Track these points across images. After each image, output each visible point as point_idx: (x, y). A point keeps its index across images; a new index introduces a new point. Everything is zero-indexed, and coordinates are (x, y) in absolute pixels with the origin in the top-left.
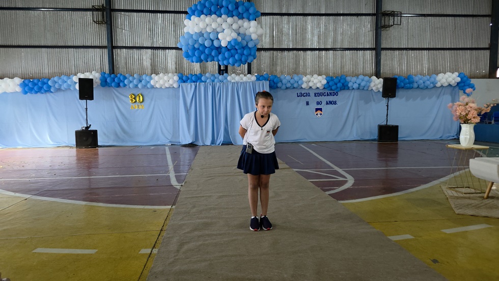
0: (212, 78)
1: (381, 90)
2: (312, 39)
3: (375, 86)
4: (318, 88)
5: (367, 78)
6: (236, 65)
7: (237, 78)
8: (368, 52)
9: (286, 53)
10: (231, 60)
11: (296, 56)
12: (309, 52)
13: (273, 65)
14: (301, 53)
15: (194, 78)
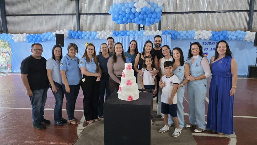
0: (134, 33)
2: (203, 5)
4: (205, 39)
7: (150, 33)
9: (185, 15)
11: (191, 17)
12: (200, 14)
13: (175, 23)
14: (195, 14)
15: (122, 33)
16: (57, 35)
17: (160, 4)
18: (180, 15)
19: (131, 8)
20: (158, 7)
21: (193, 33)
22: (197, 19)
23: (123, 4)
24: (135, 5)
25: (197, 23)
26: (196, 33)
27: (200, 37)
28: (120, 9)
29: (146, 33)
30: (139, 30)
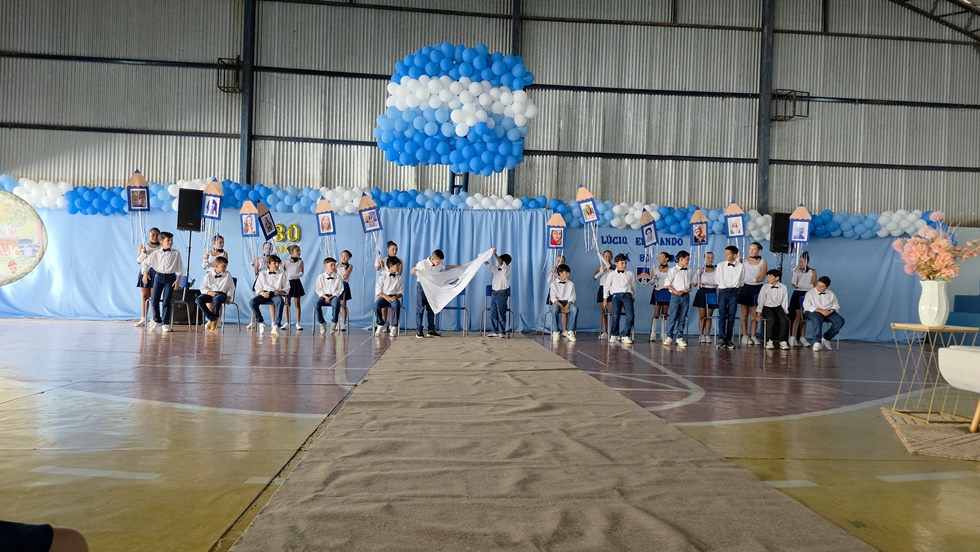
0: (437, 199)
1: (768, 237)
3: (755, 229)
6: (483, 172)
7: (485, 202)
8: (743, 166)
9: (583, 161)
10: (473, 163)
11: (602, 168)
12: (627, 162)
13: (557, 182)
14: (613, 162)
15: (401, 198)
16: (183, 192)
17: (519, 121)
18: (569, 159)
19: (440, 125)
20: (515, 126)
21: (608, 208)
22: (619, 175)
23: (417, 112)
24: (454, 116)
25: (619, 186)
26: (616, 209)
27: (628, 220)
28: (407, 125)
29: (475, 201)
30: (452, 193)
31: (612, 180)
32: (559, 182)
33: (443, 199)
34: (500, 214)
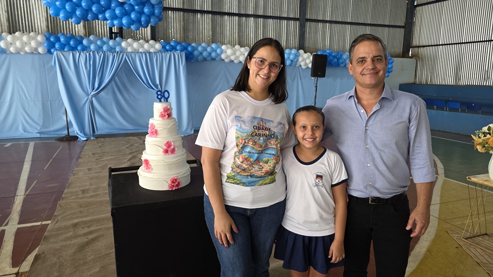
0: (99, 43)
1: (310, 66)
3: (302, 61)
4: (241, 62)
5: (294, 51)
6: (132, 27)
7: (135, 45)
8: (292, 22)
9: (200, 16)
10: (124, 21)
12: (227, 18)
14: (218, 17)
18: (191, 14)
21: (219, 47)
22: (222, 26)
25: (222, 33)
27: (232, 58)
29: (129, 45)
30: (111, 38)
31: (218, 29)
32: (185, 29)
33: (104, 43)
34: (148, 55)
